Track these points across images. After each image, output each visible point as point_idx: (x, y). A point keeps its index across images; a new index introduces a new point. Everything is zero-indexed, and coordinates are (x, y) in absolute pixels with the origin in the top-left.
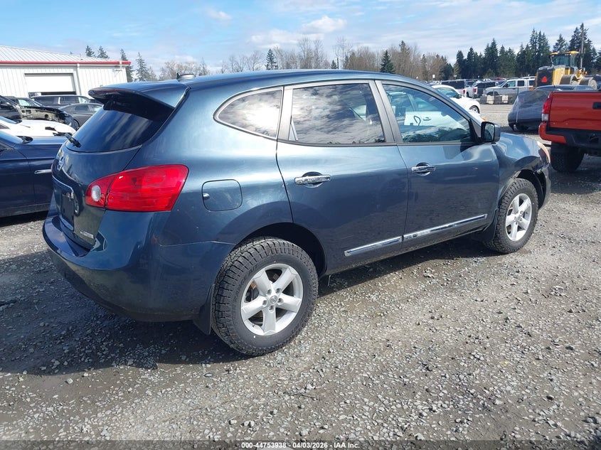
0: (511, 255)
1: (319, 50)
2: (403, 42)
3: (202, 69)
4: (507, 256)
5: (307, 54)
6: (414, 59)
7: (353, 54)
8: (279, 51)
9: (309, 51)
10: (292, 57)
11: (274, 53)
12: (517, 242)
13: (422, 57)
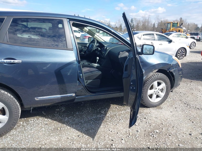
0: (151, 109)
1: (149, 19)
2: (181, 18)
3: (109, 23)
4: (148, 109)
5: (145, 21)
6: (185, 24)
7: (162, 21)
8: (135, 19)
9: (146, 19)
10: (139, 21)
11: (133, 19)
12: (155, 103)
13: (188, 24)
